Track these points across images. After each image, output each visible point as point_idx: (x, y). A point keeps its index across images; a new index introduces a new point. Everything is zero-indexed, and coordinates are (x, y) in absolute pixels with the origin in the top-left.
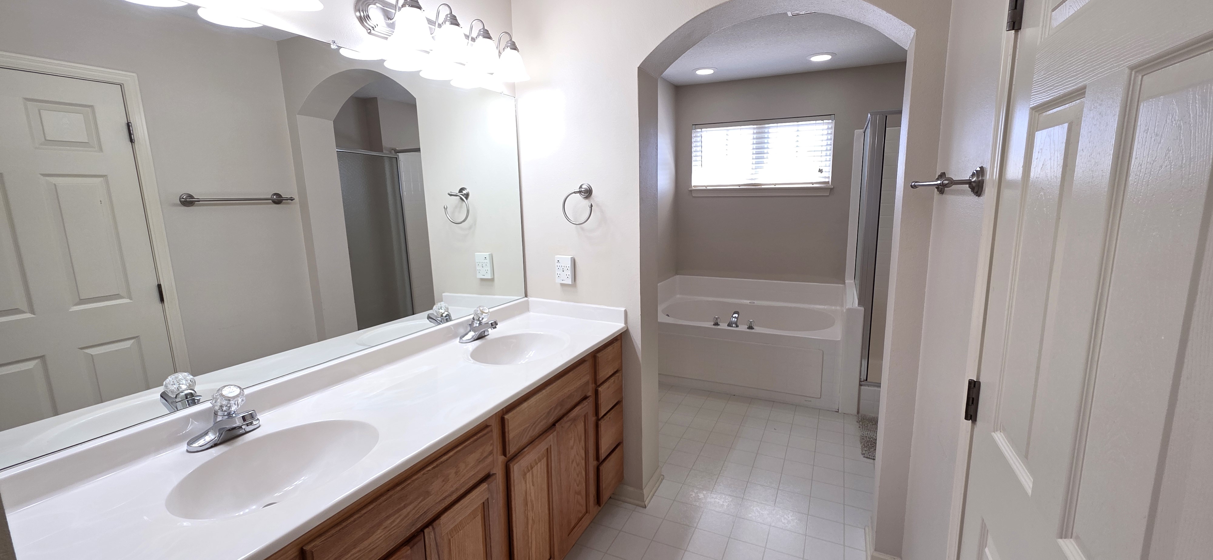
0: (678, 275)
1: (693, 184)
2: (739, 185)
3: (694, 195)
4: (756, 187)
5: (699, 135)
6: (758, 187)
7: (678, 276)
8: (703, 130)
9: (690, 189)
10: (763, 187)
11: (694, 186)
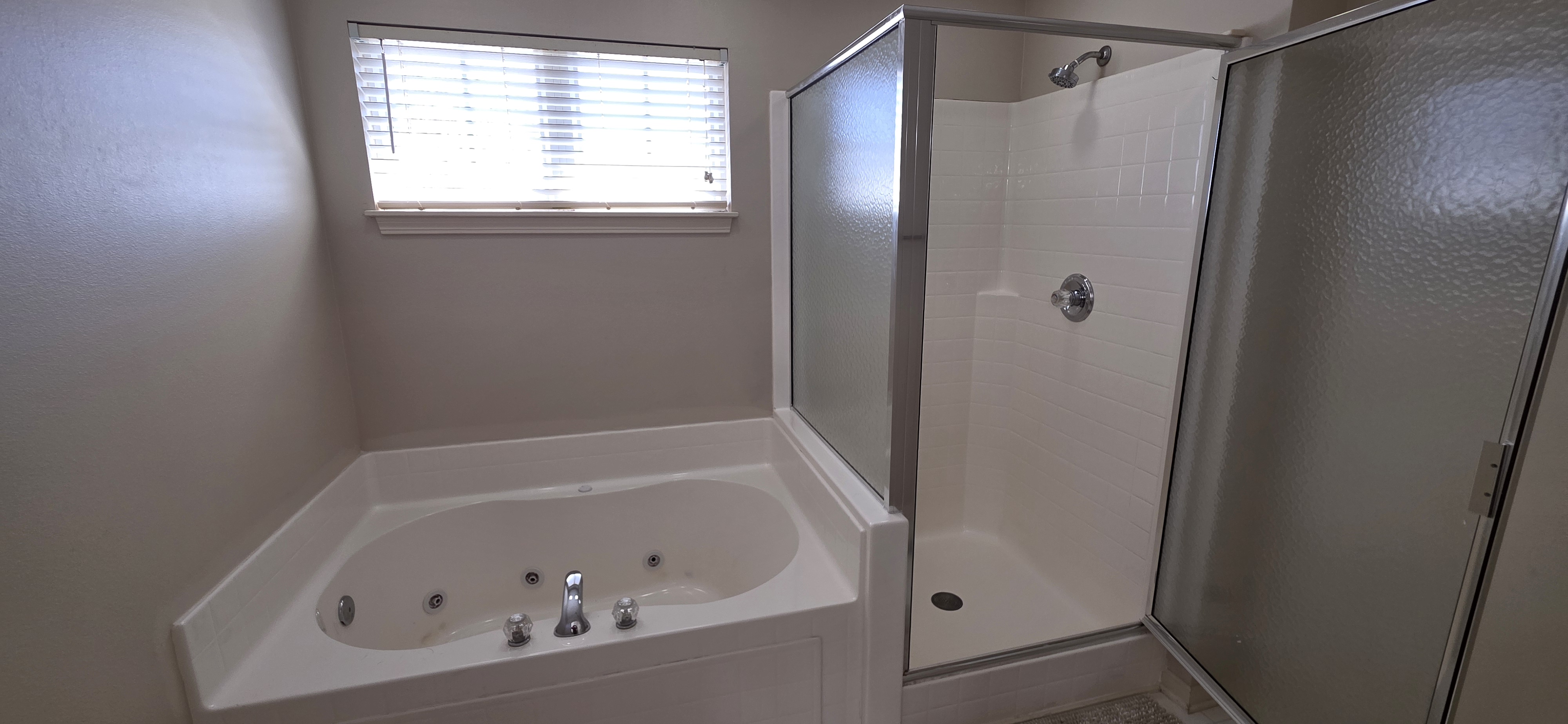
0: (367, 450)
1: (377, 200)
2: (518, 206)
3: (385, 230)
4: (561, 210)
5: (376, 55)
6: (566, 210)
7: (369, 454)
8: (386, 42)
9: (369, 212)
10: (577, 210)
11: (383, 205)
